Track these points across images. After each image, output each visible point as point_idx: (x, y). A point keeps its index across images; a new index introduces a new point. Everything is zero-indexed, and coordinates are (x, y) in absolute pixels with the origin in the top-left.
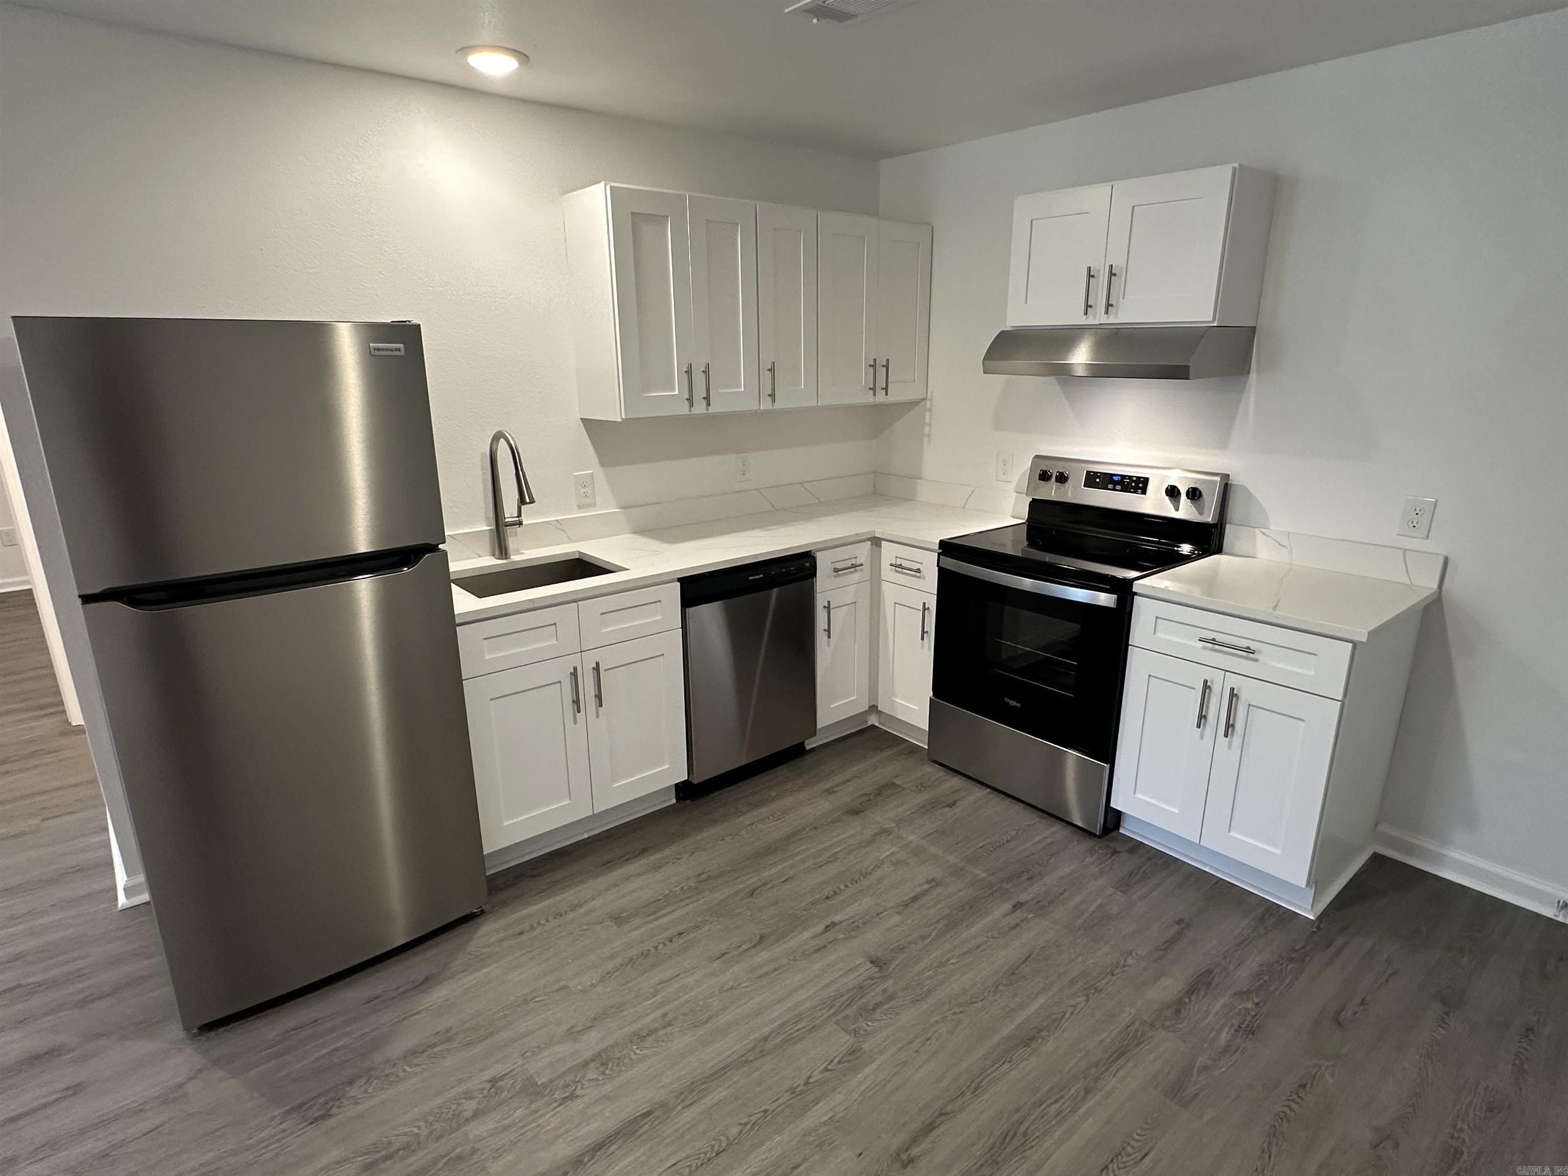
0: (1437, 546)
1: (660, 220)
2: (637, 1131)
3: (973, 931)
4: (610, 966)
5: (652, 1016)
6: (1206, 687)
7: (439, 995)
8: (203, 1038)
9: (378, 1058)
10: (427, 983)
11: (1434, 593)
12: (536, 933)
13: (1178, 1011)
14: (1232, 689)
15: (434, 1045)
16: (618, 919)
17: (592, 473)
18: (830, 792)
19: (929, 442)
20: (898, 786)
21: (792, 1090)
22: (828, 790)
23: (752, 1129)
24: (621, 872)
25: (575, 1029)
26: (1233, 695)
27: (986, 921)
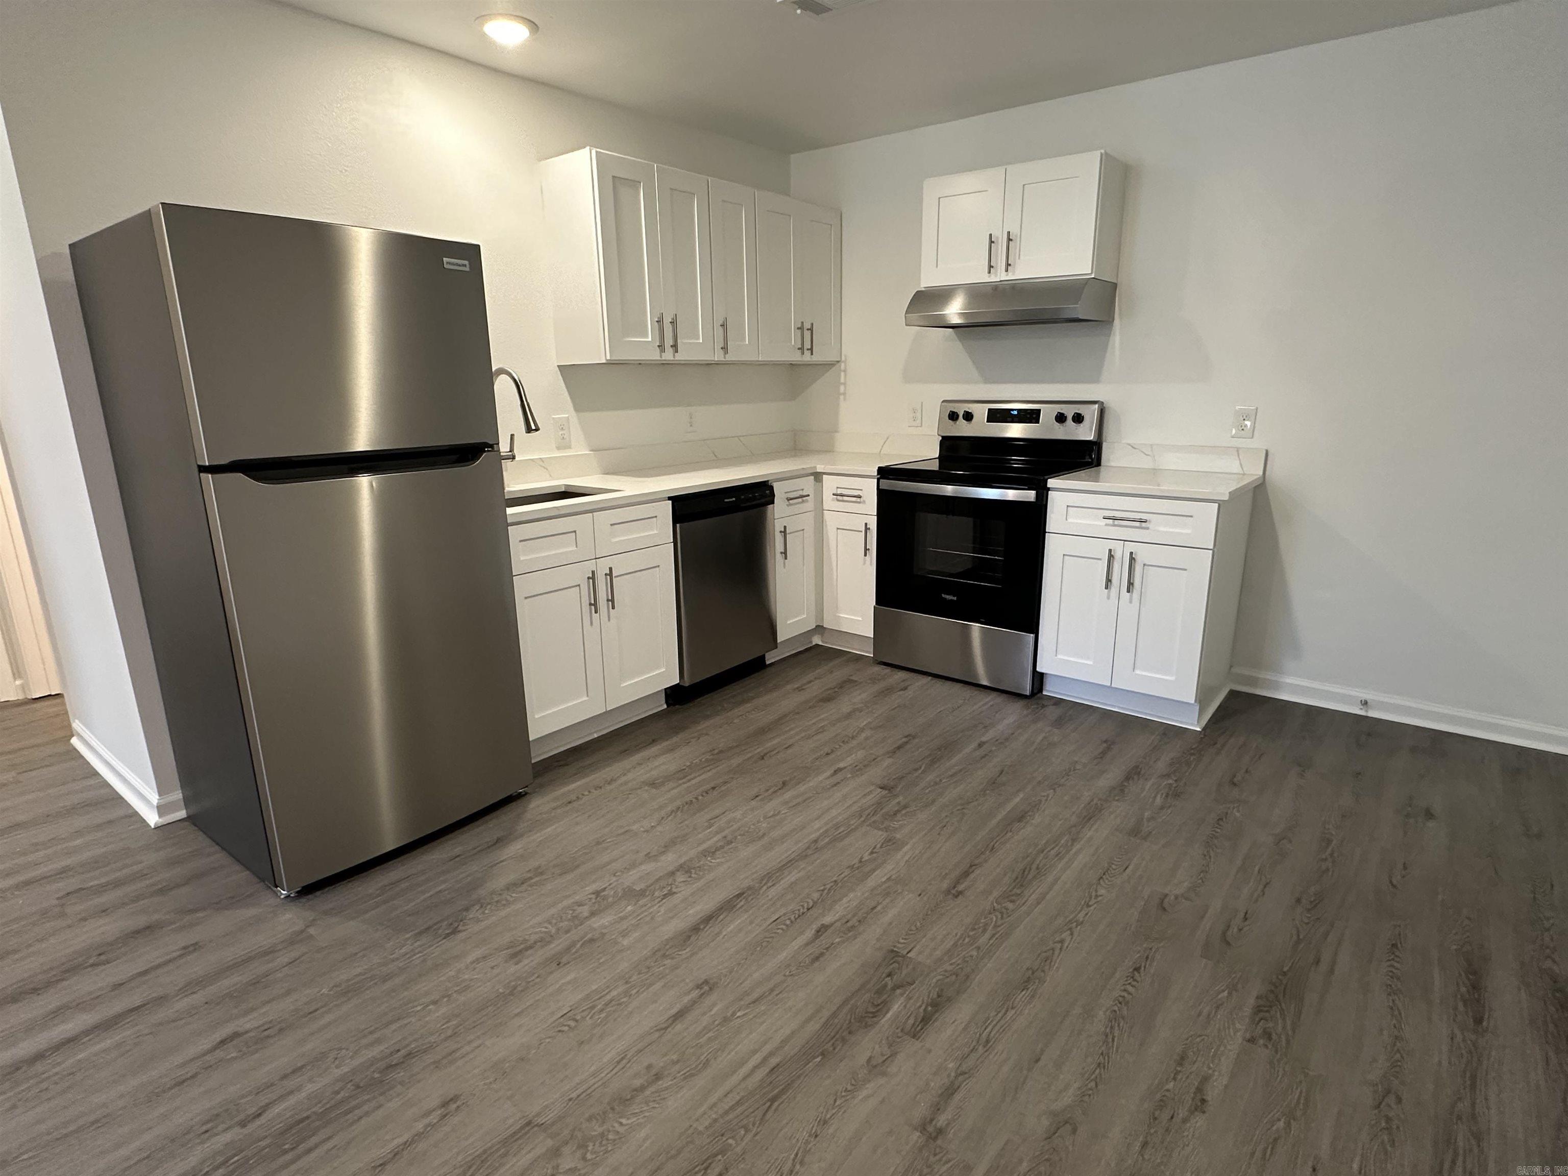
0: (1259, 443)
1: (633, 184)
2: (737, 904)
3: (953, 761)
4: (663, 813)
5: (715, 839)
6: (1111, 556)
7: (515, 848)
8: (303, 900)
9: (482, 892)
10: (500, 842)
11: (1258, 478)
12: (581, 802)
13: (1122, 791)
14: (1131, 553)
15: (531, 878)
16: (653, 784)
17: (568, 417)
18: (800, 689)
19: (845, 399)
20: (856, 681)
21: (851, 867)
22: (797, 688)
23: (828, 894)
24: (637, 757)
25: (651, 855)
26: (1132, 559)
27: (960, 756)
